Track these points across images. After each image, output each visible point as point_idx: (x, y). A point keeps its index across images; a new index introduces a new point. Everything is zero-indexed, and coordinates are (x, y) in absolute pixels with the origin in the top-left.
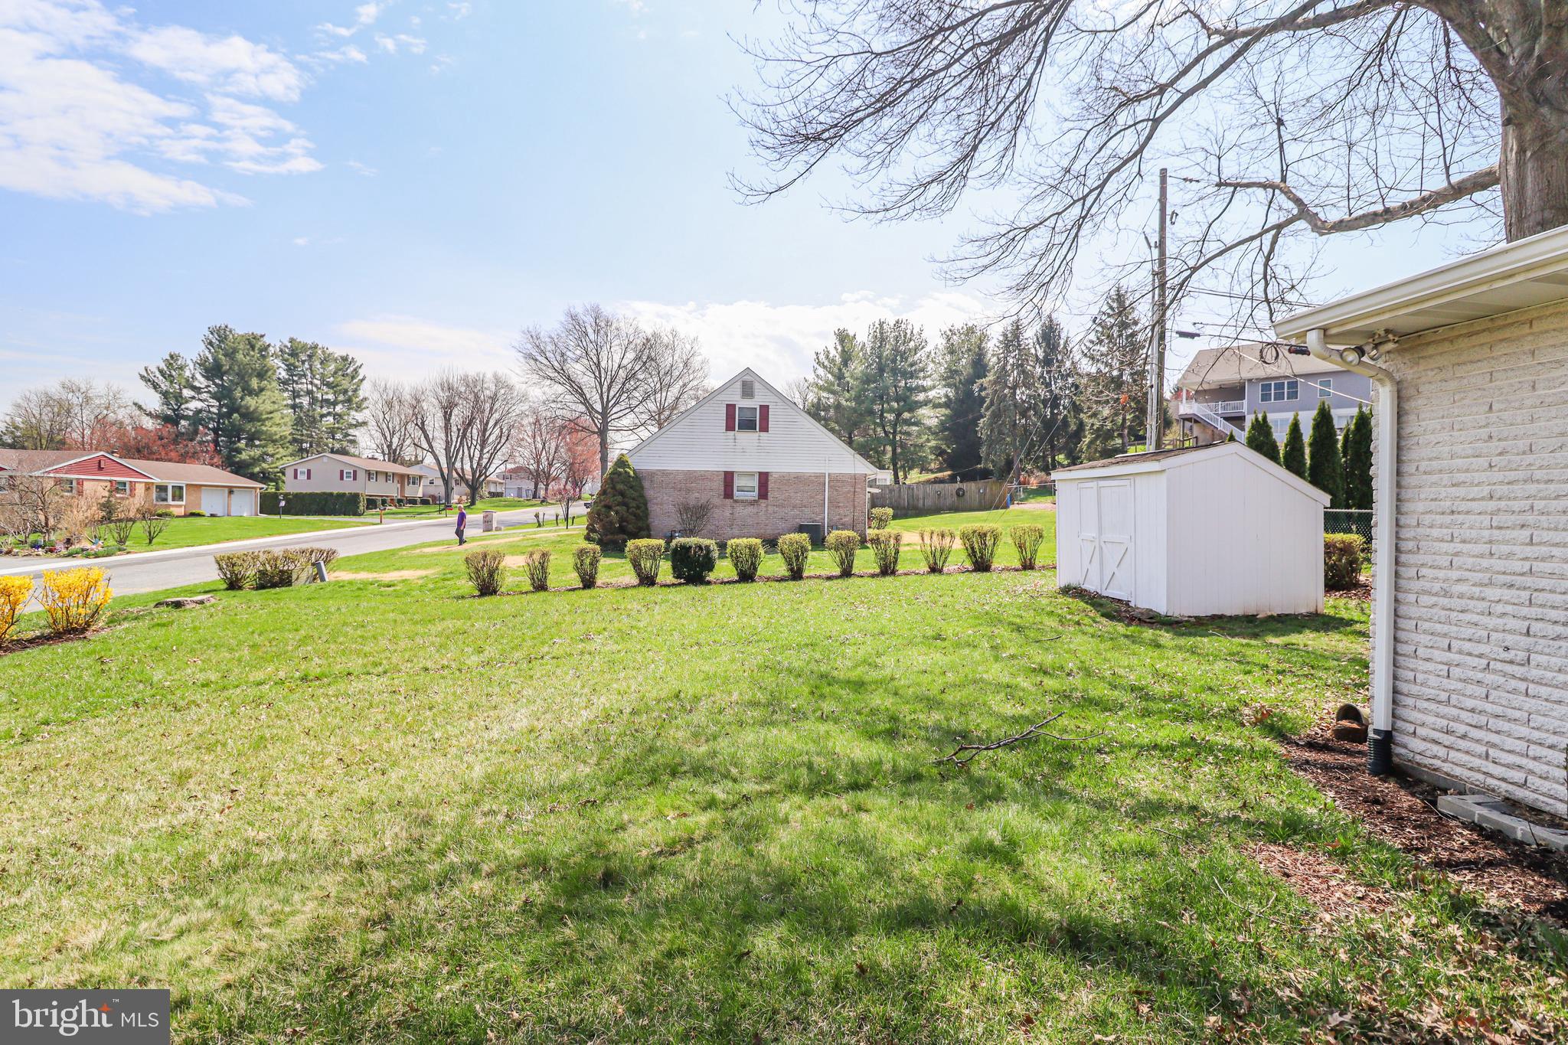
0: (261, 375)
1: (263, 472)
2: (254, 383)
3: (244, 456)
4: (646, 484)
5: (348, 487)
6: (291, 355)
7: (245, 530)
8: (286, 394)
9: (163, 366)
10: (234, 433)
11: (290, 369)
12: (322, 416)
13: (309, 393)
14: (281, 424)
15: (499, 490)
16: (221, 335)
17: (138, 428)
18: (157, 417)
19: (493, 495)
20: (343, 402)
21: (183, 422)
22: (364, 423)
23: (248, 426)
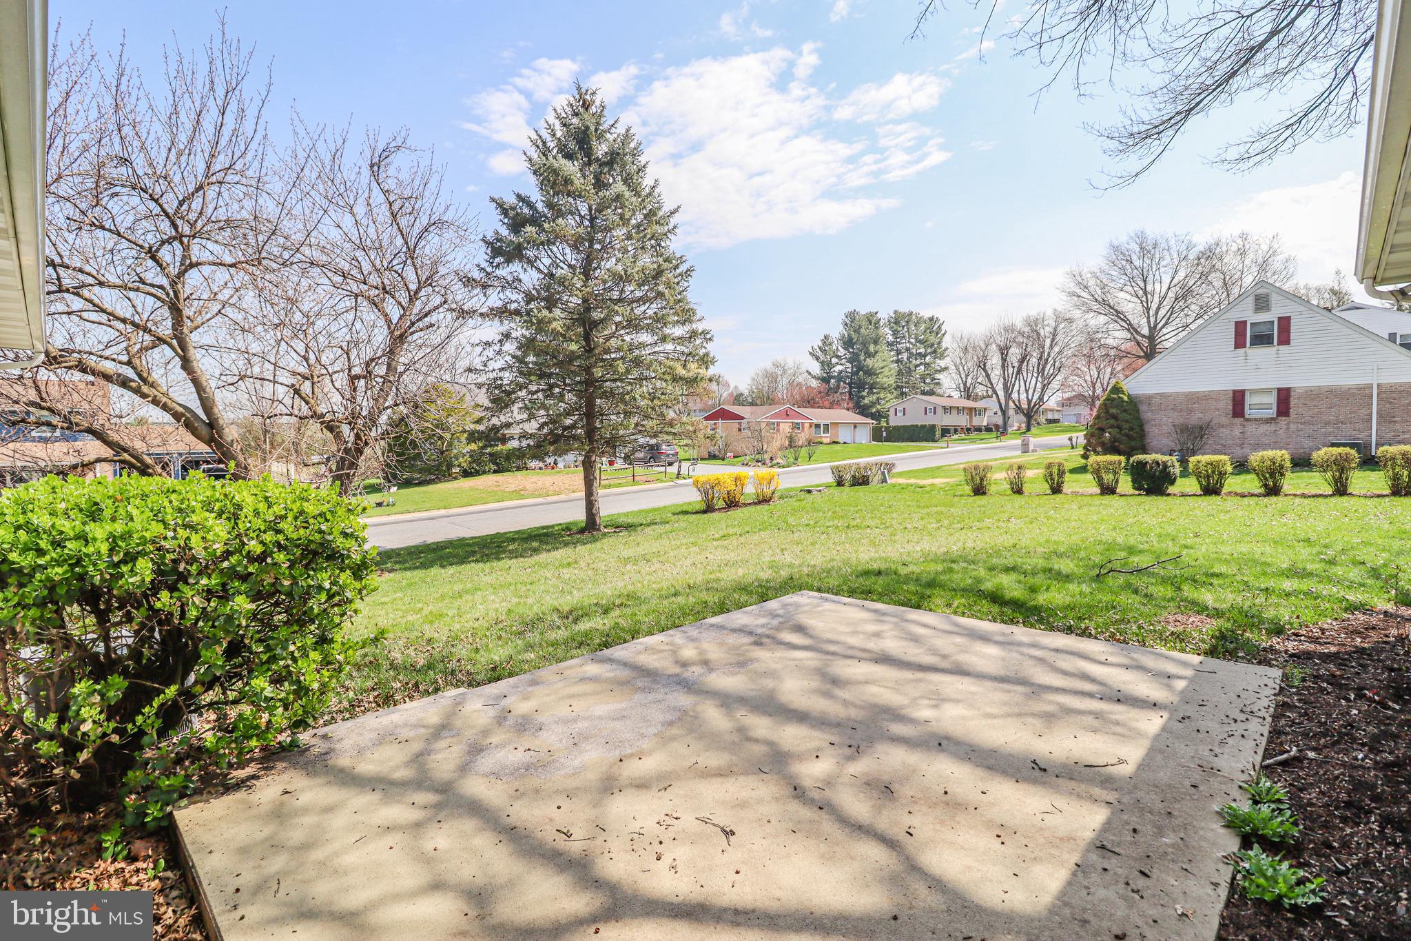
0: (876, 342)
1: (878, 411)
2: (872, 348)
3: (866, 401)
4: (1143, 408)
5: (929, 420)
6: (895, 323)
7: (861, 452)
8: (892, 353)
9: (820, 344)
10: (861, 386)
11: (895, 333)
12: (917, 366)
13: (908, 349)
14: (888, 377)
15: (1056, 417)
16: (852, 316)
17: (809, 387)
18: (818, 379)
19: (1050, 421)
20: (930, 353)
21: (832, 381)
22: (946, 368)
23: (869, 380)
